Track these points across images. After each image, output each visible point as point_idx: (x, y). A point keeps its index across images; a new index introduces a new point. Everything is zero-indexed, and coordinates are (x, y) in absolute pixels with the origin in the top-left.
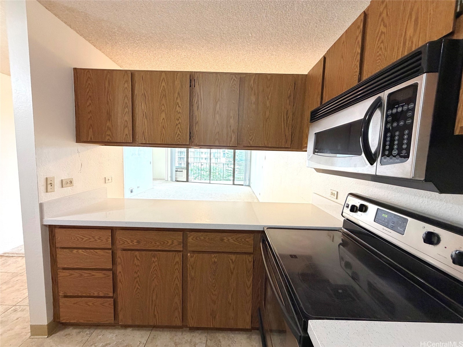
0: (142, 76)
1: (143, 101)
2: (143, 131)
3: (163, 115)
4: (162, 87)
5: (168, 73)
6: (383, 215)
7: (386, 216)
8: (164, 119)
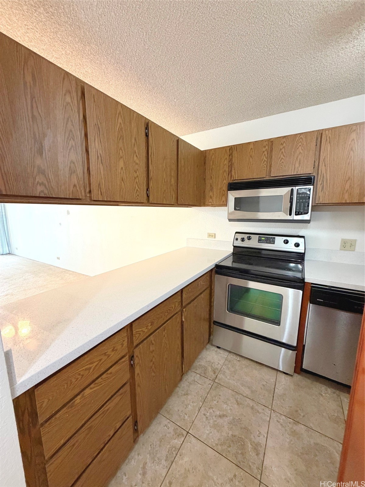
0: (93, 95)
1: (96, 136)
2: (98, 182)
3: (121, 164)
4: (119, 125)
5: (124, 107)
6: (262, 238)
7: (264, 239)
8: (122, 168)
